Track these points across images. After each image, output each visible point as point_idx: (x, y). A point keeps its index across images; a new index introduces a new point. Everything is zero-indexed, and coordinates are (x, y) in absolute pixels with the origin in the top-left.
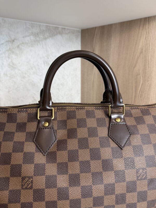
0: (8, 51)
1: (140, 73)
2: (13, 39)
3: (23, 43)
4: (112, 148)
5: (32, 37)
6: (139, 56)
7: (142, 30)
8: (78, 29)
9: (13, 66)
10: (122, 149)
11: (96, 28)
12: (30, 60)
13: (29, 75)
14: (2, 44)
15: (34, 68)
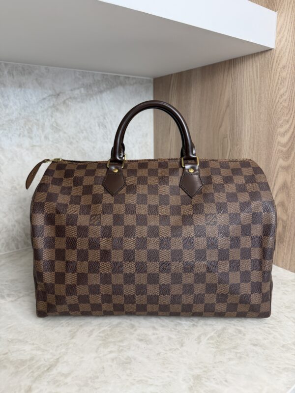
0: (51, 107)
1: (227, 135)
2: (58, 92)
3: (70, 98)
5: (82, 89)
6: (226, 111)
8: (148, 78)
9: (56, 128)
11: (172, 75)
12: (80, 120)
13: (77, 140)
14: (44, 99)
15: (84, 132)
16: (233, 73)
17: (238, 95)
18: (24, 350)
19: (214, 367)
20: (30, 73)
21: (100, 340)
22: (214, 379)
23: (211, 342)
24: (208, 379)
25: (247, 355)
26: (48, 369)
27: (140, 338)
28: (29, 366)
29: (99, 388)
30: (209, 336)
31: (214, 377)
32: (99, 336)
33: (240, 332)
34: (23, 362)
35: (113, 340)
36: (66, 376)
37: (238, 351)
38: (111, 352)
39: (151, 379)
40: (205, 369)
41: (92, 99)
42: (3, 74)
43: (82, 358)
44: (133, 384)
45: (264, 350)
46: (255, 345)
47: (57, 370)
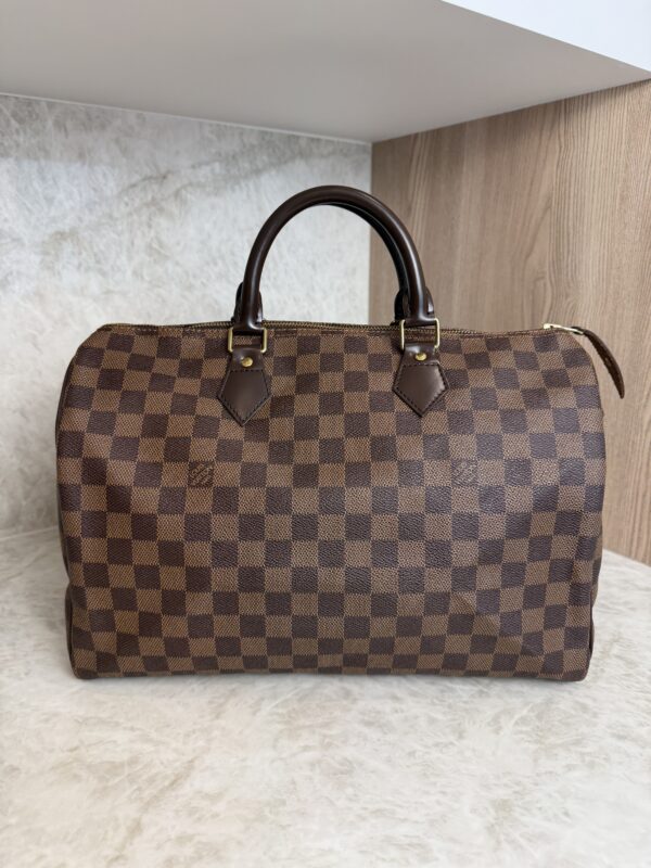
0: (147, 205)
1: (544, 273)
2: (163, 171)
3: (191, 184)
4: (399, 415)
5: (217, 166)
6: (542, 218)
7: (550, 138)
8: (361, 143)
9: (158, 252)
10: (420, 416)
11: (416, 135)
12: (209, 236)
13: (205, 281)
14: (133, 186)
15: (220, 263)
16: (562, 132)
17: (573, 184)
18: (115, 742)
19: (536, 784)
20: (103, 127)
21: (279, 723)
22: (540, 809)
23: (524, 729)
24: (526, 809)
25: (607, 759)
26: (172, 784)
27: (366, 718)
28: (129, 775)
29: (289, 825)
30: (517, 717)
31: (539, 805)
32: (277, 714)
33: (584, 708)
34: (115, 768)
35: (308, 723)
36: (213, 798)
37: (588, 750)
38: (306, 748)
39: (401, 806)
40: (517, 788)
41: (237, 187)
42: (44, 127)
43: (244, 760)
44: (364, 819)
45: (642, 748)
46: (621, 738)
47: (191, 785)
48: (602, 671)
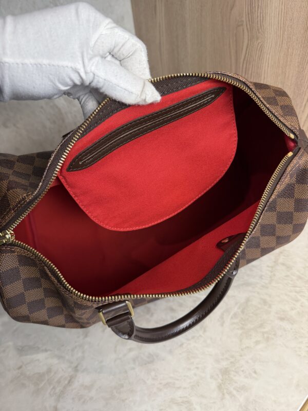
1: (243, 21)
18: (38, 360)
19: (241, 356)
22: (243, 371)
23: (235, 321)
24: (237, 372)
25: (275, 335)
26: (69, 382)
28: (48, 380)
29: (126, 399)
30: (232, 313)
31: (242, 369)
33: (265, 302)
34: (40, 377)
36: (89, 388)
37: (266, 330)
39: (178, 380)
40: (232, 360)
44: (160, 390)
45: (292, 324)
46: (282, 319)
47: (78, 381)
48: (274, 275)
